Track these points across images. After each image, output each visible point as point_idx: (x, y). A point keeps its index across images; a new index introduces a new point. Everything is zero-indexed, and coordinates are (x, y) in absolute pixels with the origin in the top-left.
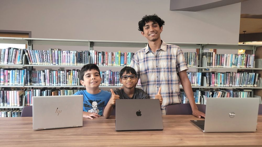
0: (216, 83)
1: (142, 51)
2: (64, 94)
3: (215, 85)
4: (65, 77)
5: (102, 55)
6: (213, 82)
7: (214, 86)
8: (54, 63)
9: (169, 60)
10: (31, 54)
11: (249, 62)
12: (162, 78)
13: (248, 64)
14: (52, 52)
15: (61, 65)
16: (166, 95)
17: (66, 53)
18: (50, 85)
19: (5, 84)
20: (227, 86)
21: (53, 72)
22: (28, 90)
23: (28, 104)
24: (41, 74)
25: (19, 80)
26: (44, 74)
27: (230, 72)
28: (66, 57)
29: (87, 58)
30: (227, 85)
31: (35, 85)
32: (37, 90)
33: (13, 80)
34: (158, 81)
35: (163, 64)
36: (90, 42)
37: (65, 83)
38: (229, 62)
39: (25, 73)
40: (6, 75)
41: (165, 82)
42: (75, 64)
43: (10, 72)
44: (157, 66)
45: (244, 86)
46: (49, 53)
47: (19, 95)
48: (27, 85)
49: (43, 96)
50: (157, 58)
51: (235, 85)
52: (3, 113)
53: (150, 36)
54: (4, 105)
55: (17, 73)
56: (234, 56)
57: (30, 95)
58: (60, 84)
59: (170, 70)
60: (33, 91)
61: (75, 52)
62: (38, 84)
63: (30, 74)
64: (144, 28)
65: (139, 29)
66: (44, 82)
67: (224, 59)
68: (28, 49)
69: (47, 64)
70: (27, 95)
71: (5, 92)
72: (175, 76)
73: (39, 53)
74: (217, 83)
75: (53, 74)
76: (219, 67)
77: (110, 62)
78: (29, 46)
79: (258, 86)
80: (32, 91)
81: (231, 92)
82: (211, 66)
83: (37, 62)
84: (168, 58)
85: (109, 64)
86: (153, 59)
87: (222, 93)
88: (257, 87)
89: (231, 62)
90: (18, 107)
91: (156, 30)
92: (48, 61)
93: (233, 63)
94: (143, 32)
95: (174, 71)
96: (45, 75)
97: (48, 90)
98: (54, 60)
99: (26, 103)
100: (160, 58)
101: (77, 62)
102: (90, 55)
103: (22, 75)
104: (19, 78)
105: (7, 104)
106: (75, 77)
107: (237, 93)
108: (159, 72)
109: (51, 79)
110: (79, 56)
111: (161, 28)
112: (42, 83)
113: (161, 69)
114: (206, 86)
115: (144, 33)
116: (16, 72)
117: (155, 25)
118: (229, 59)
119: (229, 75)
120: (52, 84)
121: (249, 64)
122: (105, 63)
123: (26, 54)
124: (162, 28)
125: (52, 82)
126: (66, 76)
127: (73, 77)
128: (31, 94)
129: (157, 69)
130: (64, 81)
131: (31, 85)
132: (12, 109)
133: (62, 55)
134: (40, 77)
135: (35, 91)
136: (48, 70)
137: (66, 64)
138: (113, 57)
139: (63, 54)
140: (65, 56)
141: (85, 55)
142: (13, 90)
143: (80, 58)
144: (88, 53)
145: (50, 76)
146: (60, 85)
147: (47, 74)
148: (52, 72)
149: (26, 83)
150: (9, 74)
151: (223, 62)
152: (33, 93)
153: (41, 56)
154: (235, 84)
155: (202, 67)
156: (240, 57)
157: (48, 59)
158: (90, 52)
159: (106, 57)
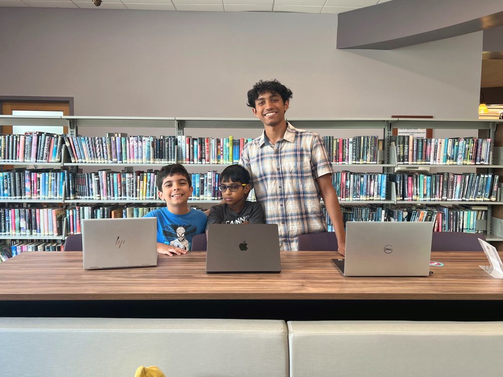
0: (415, 193)
1: (255, 143)
2: (132, 216)
3: (414, 197)
4: (134, 185)
5: (199, 143)
6: (410, 192)
7: (412, 200)
8: (113, 160)
9: (299, 158)
10: (76, 143)
11: (481, 154)
12: (288, 188)
13: (478, 158)
14: (110, 140)
15: (126, 163)
16: (296, 217)
17: (135, 142)
18: (108, 199)
19: (33, 197)
20: (437, 200)
21: (113, 175)
22: (71, 208)
23: (72, 233)
24: (91, 179)
25: (55, 191)
26: (97, 179)
27: (443, 174)
28: (135, 148)
29: (173, 149)
30: (437, 198)
31: (83, 200)
32: (85, 207)
33: (45, 191)
34: (281, 195)
35: (289, 164)
36: (177, 120)
37: (135, 196)
38: (441, 154)
39: (66, 178)
40: (33, 181)
41: (293, 196)
42: (152, 161)
43: (41, 176)
44: (278, 169)
45: (470, 199)
46: (105, 142)
47: (56, 216)
48: (70, 199)
49: (97, 218)
50: (278, 154)
51: (452, 198)
52: (31, 248)
53: (266, 117)
54: (32, 234)
55: (53, 178)
56: (450, 142)
57: (74, 216)
58: (125, 197)
59: (300, 175)
60: (79, 210)
61: (151, 139)
62: (88, 197)
63: (74, 179)
64: (257, 102)
65: (249, 104)
66: (98, 194)
67: (430, 149)
68: (69, 135)
69: (103, 161)
70: (69, 216)
71: (33, 210)
72: (309, 185)
73: (88, 142)
74: (417, 194)
75: (113, 180)
76: (421, 163)
77: (213, 157)
78: (72, 130)
79: (498, 200)
80: (77, 209)
81: (445, 210)
82: (405, 163)
83: (85, 158)
84: (296, 155)
85: (212, 161)
86: (271, 157)
87: (428, 213)
88: (496, 201)
89: (445, 154)
90: (55, 236)
91: (276, 107)
92: (104, 156)
93: (449, 155)
94: (254, 109)
95: (308, 176)
96: (98, 182)
97: (105, 208)
98: (113, 154)
99: (67, 230)
100: (282, 154)
101: (154, 158)
102: (177, 144)
103: (61, 180)
104: (55, 187)
105: (37, 232)
106: (151, 184)
107: (457, 213)
108: (282, 178)
109: (110, 189)
110: (158, 145)
111: (286, 103)
112: (94, 194)
113: (285, 173)
114: (395, 199)
115: (256, 111)
116: (50, 176)
117: (274, 98)
118: (440, 149)
119: (442, 178)
120: (112, 198)
121: (480, 157)
122: (205, 158)
123: (67, 144)
124: (288, 103)
125: (112, 193)
126: (136, 183)
127: (148, 184)
128: (76, 215)
129: (279, 174)
130: (133, 191)
131: (75, 199)
132: (45, 240)
133: (128, 144)
134: (90, 185)
135: (83, 209)
136: (104, 172)
137: (135, 161)
138: (219, 147)
139: (129, 142)
140: (133, 147)
141: (168, 145)
142: (45, 208)
143: (159, 150)
144: (174, 140)
145: (108, 182)
146: (126, 199)
147: (102, 179)
148: (111, 176)
149: (67, 195)
150: (39, 178)
151: (430, 153)
152: (79, 213)
153: (91, 147)
154: (454, 196)
155: (389, 164)
156: (463, 143)
157: (103, 153)
158: (177, 139)
159: (206, 147)
